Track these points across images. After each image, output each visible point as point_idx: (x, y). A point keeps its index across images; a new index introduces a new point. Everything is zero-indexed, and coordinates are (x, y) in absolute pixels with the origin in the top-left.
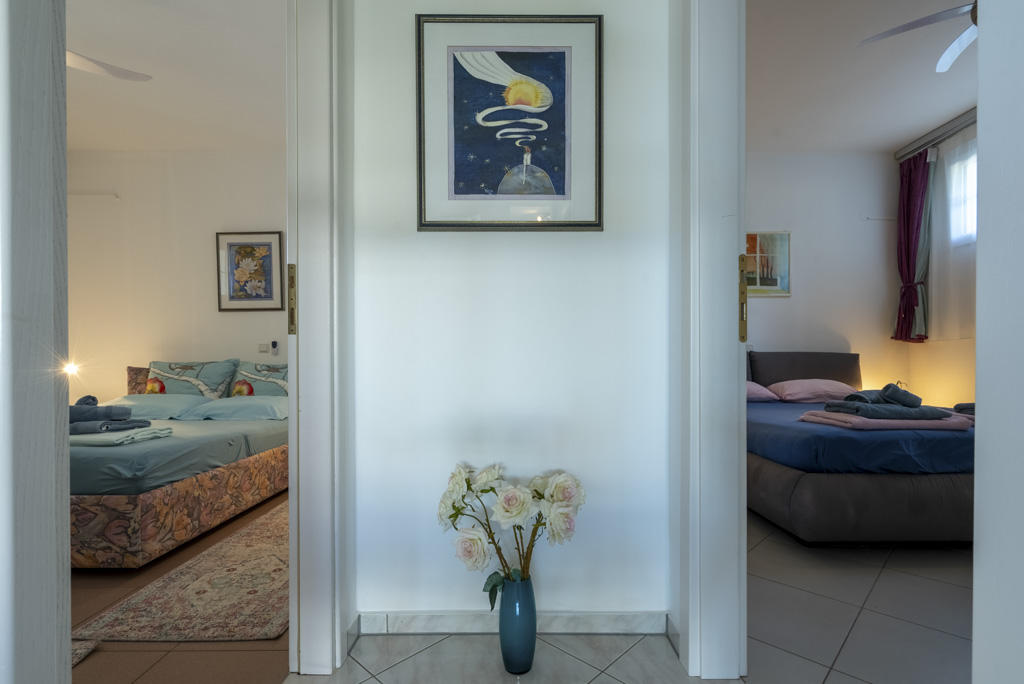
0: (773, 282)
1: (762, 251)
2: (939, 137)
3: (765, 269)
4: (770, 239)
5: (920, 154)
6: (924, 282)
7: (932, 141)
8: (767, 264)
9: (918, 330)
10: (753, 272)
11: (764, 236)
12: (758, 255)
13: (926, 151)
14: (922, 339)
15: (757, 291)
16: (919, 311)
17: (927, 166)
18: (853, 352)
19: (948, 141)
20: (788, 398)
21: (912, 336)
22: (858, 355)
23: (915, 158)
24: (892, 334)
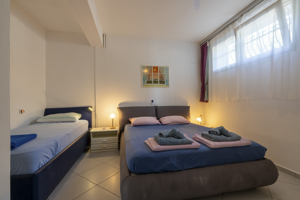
0: (164, 83)
1: (160, 72)
2: (210, 38)
3: (161, 78)
4: (162, 68)
5: (205, 43)
6: (207, 84)
7: (208, 39)
8: (161, 77)
9: (206, 99)
10: (157, 79)
11: (160, 67)
12: (159, 73)
13: (207, 42)
14: (207, 101)
15: (158, 85)
16: (206, 92)
17: (207, 47)
18: (188, 106)
19: (212, 40)
20: (164, 123)
21: (204, 101)
22: (190, 106)
23: (204, 45)
24: (199, 100)
